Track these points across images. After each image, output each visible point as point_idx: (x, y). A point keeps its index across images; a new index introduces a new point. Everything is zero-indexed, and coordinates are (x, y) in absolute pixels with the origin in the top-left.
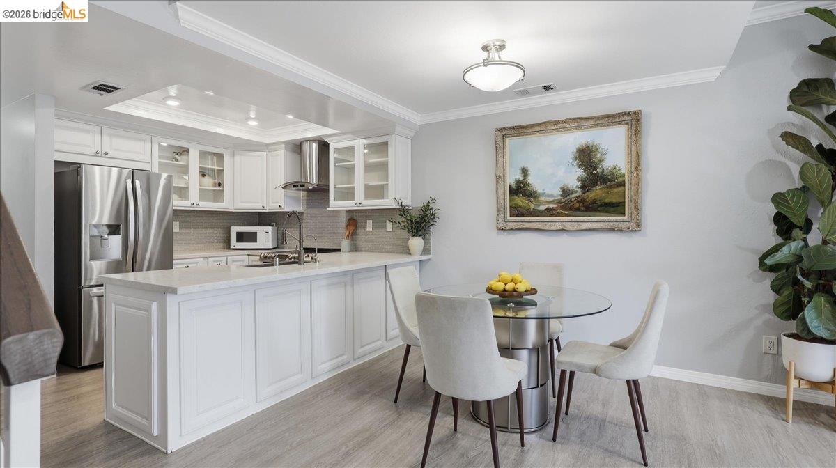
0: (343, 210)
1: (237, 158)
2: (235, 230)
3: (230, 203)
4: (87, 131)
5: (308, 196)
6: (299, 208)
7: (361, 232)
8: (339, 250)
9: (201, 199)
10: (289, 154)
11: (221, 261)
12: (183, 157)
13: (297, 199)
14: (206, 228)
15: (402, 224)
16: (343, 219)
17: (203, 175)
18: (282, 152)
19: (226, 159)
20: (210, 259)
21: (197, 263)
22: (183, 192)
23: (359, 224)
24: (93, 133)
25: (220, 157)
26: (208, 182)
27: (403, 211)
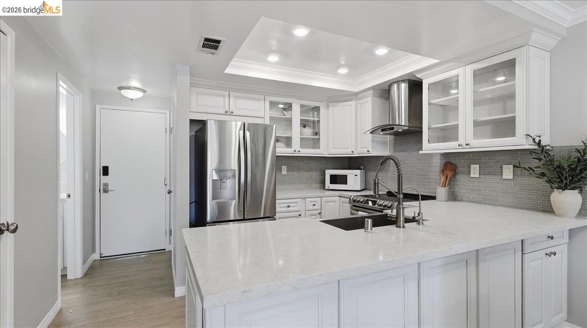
0: (437, 153)
1: (331, 109)
2: (329, 173)
3: (324, 151)
4: (220, 96)
5: (395, 140)
6: (386, 153)
7: (461, 178)
8: (434, 198)
9: (302, 147)
10: (378, 101)
11: (316, 201)
12: (289, 112)
13: (384, 143)
14: (307, 171)
15: (539, 171)
16: (437, 164)
17: (304, 127)
18: (370, 99)
19: (322, 111)
20: (307, 199)
21: (296, 203)
22: (288, 141)
23: (459, 169)
24: (224, 96)
25: (317, 109)
26: (308, 132)
27: (541, 152)
